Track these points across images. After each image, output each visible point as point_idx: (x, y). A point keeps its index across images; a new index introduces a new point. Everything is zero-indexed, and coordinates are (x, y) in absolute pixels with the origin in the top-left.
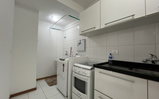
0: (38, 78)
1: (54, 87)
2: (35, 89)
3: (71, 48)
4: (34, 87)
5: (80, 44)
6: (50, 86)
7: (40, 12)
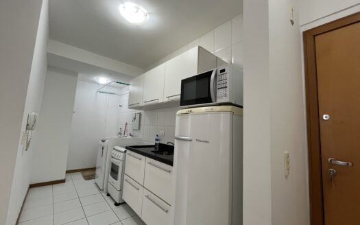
0: (69, 169)
1: (91, 182)
2: (63, 181)
3: (126, 124)
4: (63, 178)
5: (135, 119)
6: (86, 179)
7: (79, 75)
